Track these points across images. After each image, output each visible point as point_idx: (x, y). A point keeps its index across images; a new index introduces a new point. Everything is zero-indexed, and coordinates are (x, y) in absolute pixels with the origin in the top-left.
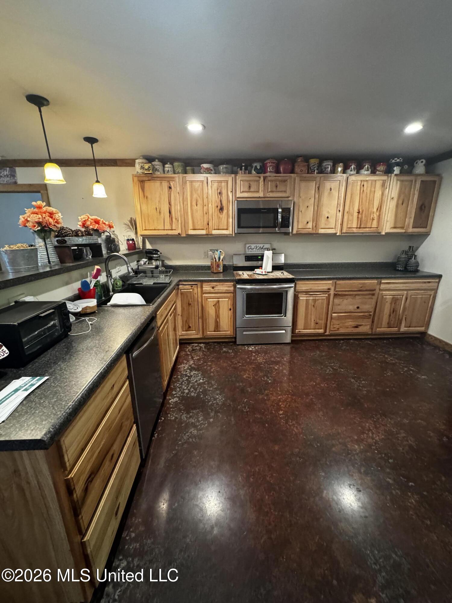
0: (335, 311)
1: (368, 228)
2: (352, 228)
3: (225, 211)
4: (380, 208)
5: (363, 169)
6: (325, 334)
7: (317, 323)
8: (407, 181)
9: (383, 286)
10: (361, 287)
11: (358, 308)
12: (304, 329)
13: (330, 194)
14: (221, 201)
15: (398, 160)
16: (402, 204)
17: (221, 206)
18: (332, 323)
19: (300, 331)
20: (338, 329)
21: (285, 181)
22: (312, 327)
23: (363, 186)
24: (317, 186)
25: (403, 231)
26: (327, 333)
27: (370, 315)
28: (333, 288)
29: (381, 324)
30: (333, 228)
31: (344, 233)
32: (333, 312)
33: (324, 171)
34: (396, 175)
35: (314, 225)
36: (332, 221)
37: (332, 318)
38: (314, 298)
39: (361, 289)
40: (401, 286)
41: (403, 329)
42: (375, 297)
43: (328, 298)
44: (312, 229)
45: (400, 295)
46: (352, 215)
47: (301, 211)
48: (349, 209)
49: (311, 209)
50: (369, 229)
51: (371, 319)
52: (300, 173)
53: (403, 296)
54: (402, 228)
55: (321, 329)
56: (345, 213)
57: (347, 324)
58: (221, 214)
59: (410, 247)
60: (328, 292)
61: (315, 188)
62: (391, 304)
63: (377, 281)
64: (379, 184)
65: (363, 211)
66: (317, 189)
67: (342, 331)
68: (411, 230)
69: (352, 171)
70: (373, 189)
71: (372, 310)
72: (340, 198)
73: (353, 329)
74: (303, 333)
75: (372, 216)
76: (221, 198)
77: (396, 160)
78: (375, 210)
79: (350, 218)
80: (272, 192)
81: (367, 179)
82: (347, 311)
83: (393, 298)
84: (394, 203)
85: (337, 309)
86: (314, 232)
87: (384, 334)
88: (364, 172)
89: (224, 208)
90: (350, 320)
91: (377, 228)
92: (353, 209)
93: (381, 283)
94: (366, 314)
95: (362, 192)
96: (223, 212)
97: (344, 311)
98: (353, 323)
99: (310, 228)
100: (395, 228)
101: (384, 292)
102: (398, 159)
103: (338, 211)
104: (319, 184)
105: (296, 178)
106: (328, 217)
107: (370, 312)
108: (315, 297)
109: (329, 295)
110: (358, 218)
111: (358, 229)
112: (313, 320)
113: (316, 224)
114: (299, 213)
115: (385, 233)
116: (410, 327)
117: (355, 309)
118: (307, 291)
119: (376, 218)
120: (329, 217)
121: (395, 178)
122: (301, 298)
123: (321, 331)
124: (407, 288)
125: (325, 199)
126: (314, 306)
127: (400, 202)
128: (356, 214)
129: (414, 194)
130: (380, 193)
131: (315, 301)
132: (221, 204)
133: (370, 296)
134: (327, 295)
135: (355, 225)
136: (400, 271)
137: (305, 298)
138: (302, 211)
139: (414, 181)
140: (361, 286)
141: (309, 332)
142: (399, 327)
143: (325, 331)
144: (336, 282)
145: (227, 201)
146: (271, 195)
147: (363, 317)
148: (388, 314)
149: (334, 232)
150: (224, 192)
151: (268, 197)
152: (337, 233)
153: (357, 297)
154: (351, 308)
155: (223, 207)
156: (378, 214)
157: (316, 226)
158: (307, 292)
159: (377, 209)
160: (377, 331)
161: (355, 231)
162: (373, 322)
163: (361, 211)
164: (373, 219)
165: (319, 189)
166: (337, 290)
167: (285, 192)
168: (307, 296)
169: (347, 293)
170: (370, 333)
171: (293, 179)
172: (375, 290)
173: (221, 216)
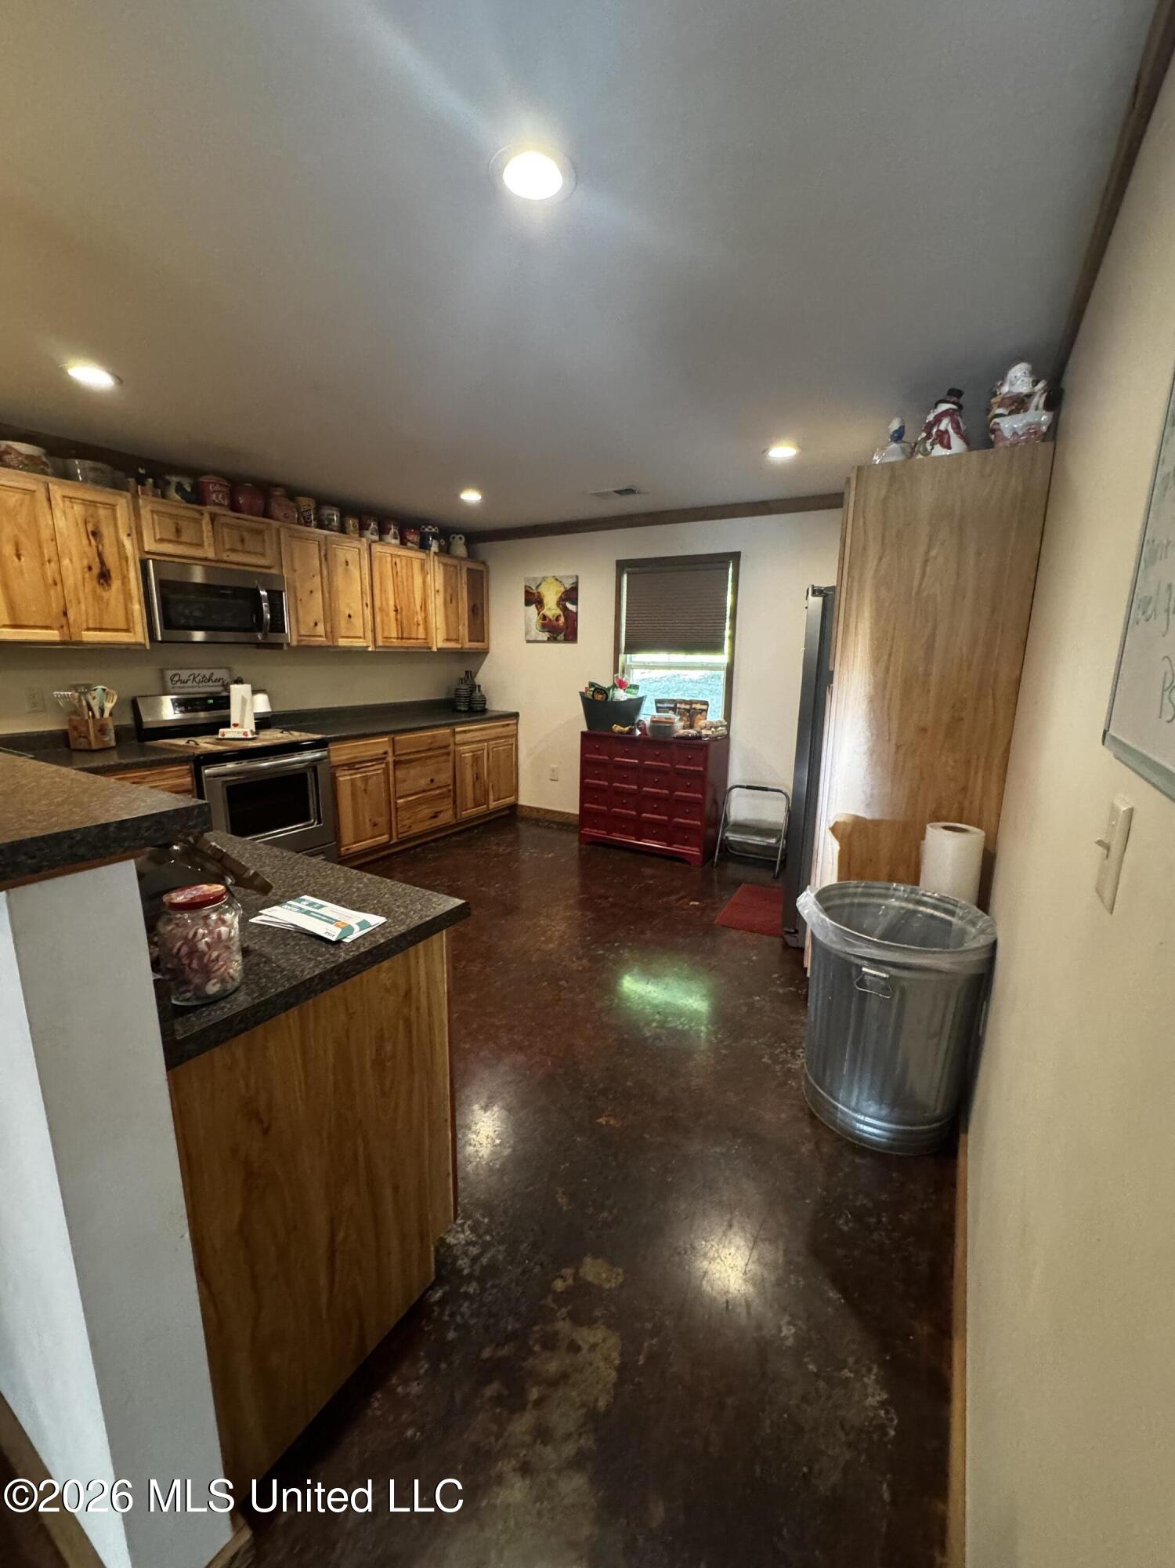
0: (402, 794)
1: (414, 639)
2: (391, 638)
3: (116, 584)
4: (424, 606)
5: (388, 533)
6: (391, 843)
7: (375, 825)
8: (451, 565)
9: (458, 738)
10: (431, 743)
11: (432, 781)
12: (355, 843)
13: (347, 570)
14: (100, 555)
15: (433, 530)
16: (451, 601)
17: (101, 568)
18: (399, 818)
19: (348, 849)
20: (410, 827)
21: (260, 532)
22: (370, 835)
23: (396, 564)
24: (322, 554)
25: (459, 646)
26: (394, 841)
27: (450, 791)
28: (390, 754)
29: (466, 805)
30: (360, 637)
31: (380, 647)
32: (397, 795)
33: (328, 525)
34: (435, 553)
35: (329, 630)
36: (357, 622)
37: (397, 809)
38: (364, 774)
39: (432, 746)
40: (478, 735)
41: (493, 805)
42: (451, 758)
43: (386, 771)
44: (326, 637)
45: (480, 750)
46: (388, 615)
47: (301, 600)
48: (381, 602)
49: (318, 595)
50: (415, 641)
51: (451, 798)
52: (284, 519)
53: (483, 750)
54: (457, 640)
55: (384, 834)
56: (377, 610)
57: (420, 816)
58: (104, 589)
59: (467, 672)
60: (384, 758)
61: (320, 556)
62: (472, 765)
63: (448, 731)
64: (416, 565)
65: (401, 608)
66: (323, 559)
67: (417, 829)
68: (468, 645)
69: (371, 535)
70: (410, 574)
71: (450, 781)
72: (363, 580)
73: (431, 821)
74: (355, 850)
75: (416, 619)
76: (100, 547)
77: (430, 529)
78: (418, 609)
79: (386, 619)
80: (233, 550)
81: (400, 553)
82: (417, 790)
83: (473, 756)
84: (440, 600)
85: (403, 788)
86: (330, 644)
87: (471, 820)
88: (389, 538)
89: (113, 575)
90: (424, 807)
91: (425, 639)
92: (387, 604)
93: (454, 733)
94: (445, 790)
95: (395, 575)
96: (109, 585)
97: (412, 792)
98: (430, 810)
99: (321, 636)
100: (448, 640)
101: (461, 748)
102: (433, 527)
103: (365, 606)
104: (326, 550)
105: (282, 529)
106: (350, 616)
107: (449, 785)
108: (365, 772)
109: (387, 764)
110: (397, 620)
111: (399, 640)
112: (367, 821)
113: (332, 628)
114: (296, 603)
115: (438, 649)
116: (499, 800)
117: (429, 785)
118: (352, 761)
119: (421, 622)
120: (352, 614)
121: (436, 558)
122: (341, 779)
123: (385, 838)
124: (487, 737)
125: (339, 581)
126: (365, 790)
127: (448, 599)
128: (393, 614)
129: (462, 587)
130: (421, 580)
131: (366, 779)
132: (102, 562)
133: (445, 757)
134: (383, 766)
135: (394, 634)
136: (464, 712)
137: (349, 778)
138: (303, 600)
139: (458, 568)
140: (429, 741)
141: (364, 847)
142: (486, 802)
143: (391, 838)
144: (393, 738)
145: (120, 558)
146: (234, 557)
147: (441, 797)
148: (471, 784)
149: (365, 645)
150: (107, 531)
151: (226, 562)
152: (368, 647)
153: (429, 762)
154: (423, 782)
155: (109, 571)
156: (423, 615)
157: (331, 632)
158: (351, 765)
159: (421, 607)
160: (463, 816)
161: (396, 644)
162: (455, 802)
163: (398, 607)
164: (418, 625)
165: (326, 559)
166: (397, 753)
167: (263, 555)
168: (351, 772)
169: (412, 757)
170: (454, 822)
171: (274, 531)
172: (449, 745)
173: (106, 595)
